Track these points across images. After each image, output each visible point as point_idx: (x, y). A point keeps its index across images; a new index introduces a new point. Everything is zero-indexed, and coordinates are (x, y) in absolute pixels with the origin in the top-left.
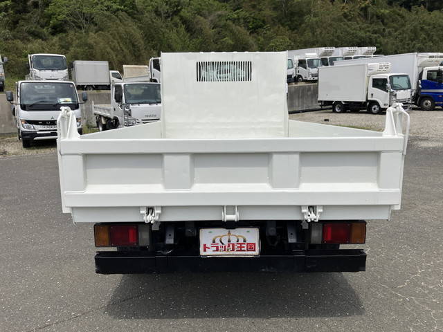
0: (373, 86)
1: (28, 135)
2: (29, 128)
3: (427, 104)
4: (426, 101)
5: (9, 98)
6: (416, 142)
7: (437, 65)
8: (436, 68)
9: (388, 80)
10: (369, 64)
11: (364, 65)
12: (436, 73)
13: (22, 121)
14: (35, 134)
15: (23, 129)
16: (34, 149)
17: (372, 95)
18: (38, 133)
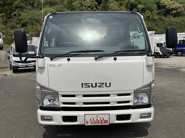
0: (157, 47)
1: (15, 67)
2: (16, 64)
3: (179, 54)
5: (8, 52)
6: (180, 69)
7: (182, 38)
9: (163, 44)
10: (155, 38)
11: (153, 38)
12: (182, 41)
13: (13, 61)
15: (14, 65)
16: (18, 73)
17: (157, 50)
18: (20, 66)
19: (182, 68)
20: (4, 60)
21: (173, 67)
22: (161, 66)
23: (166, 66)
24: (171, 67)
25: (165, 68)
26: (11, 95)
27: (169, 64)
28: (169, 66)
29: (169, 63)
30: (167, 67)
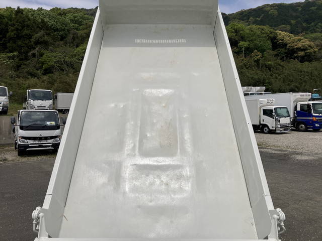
0: (264, 115)
1: (22, 147)
2: (23, 142)
3: (302, 127)
4: (301, 125)
5: (13, 122)
6: (293, 156)
7: (306, 101)
8: (306, 103)
9: (274, 111)
10: (260, 100)
11: (256, 100)
12: (306, 106)
13: (19, 137)
14: (28, 147)
15: (20, 143)
16: (25, 157)
17: (263, 120)
18: (30, 145)
19: (297, 154)
20: (8, 133)
21: (284, 151)
22: (265, 150)
23: (273, 150)
24: (280, 150)
25: (270, 153)
26: (6, 195)
27: (279, 146)
28: (277, 150)
29: (280, 144)
30: (274, 152)
